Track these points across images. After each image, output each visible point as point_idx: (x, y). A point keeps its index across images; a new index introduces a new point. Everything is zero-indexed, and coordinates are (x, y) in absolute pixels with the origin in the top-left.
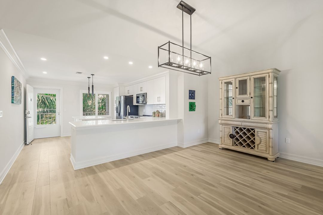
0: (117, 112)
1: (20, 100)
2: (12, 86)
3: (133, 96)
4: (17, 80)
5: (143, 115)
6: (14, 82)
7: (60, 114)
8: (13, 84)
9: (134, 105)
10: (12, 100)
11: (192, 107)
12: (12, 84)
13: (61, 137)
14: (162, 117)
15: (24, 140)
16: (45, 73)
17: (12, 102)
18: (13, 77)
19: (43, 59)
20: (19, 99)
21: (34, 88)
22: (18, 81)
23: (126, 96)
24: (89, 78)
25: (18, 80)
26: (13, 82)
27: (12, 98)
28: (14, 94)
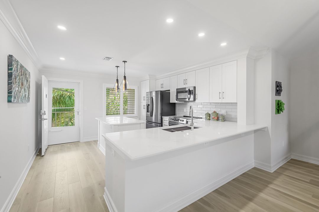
0: (148, 111)
1: (27, 96)
2: (9, 71)
3: (169, 90)
4: (19, 64)
5: (184, 116)
6: (12, 66)
7: (80, 113)
8: (11, 69)
9: (170, 102)
10: (8, 96)
11: (279, 108)
12: (9, 70)
13: (81, 142)
14: (224, 121)
15: (35, 149)
16: (62, 59)
17: (9, 101)
18: (10, 57)
19: (62, 28)
20: (25, 95)
21: (49, 81)
22: (22, 67)
23: (162, 91)
24: (117, 67)
25: (23, 65)
26: (10, 65)
27: (9, 93)
28: (11, 86)
